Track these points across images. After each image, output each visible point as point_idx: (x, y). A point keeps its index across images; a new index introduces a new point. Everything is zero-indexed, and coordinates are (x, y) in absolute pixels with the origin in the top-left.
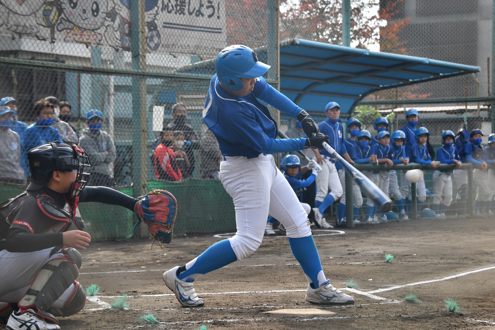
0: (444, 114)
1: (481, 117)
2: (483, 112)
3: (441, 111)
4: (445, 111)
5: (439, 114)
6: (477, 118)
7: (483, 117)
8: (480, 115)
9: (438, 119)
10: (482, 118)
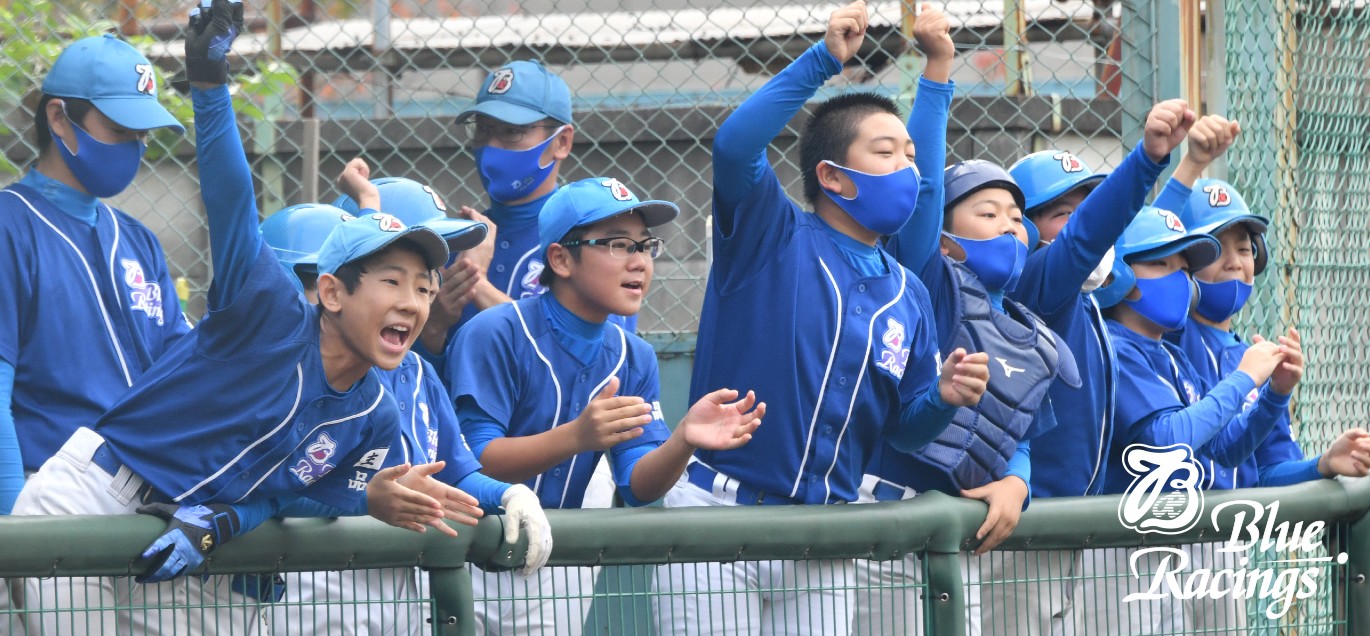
0: (718, 69)
1: (1030, 93)
2: (1052, 52)
3: (695, 50)
4: (726, 47)
5: (680, 68)
6: (1003, 107)
7: (1056, 97)
8: (1028, 76)
9: (662, 120)
10: (1042, 105)
